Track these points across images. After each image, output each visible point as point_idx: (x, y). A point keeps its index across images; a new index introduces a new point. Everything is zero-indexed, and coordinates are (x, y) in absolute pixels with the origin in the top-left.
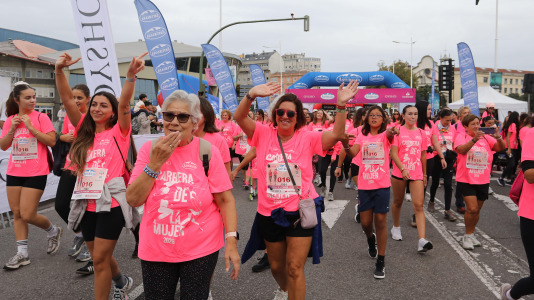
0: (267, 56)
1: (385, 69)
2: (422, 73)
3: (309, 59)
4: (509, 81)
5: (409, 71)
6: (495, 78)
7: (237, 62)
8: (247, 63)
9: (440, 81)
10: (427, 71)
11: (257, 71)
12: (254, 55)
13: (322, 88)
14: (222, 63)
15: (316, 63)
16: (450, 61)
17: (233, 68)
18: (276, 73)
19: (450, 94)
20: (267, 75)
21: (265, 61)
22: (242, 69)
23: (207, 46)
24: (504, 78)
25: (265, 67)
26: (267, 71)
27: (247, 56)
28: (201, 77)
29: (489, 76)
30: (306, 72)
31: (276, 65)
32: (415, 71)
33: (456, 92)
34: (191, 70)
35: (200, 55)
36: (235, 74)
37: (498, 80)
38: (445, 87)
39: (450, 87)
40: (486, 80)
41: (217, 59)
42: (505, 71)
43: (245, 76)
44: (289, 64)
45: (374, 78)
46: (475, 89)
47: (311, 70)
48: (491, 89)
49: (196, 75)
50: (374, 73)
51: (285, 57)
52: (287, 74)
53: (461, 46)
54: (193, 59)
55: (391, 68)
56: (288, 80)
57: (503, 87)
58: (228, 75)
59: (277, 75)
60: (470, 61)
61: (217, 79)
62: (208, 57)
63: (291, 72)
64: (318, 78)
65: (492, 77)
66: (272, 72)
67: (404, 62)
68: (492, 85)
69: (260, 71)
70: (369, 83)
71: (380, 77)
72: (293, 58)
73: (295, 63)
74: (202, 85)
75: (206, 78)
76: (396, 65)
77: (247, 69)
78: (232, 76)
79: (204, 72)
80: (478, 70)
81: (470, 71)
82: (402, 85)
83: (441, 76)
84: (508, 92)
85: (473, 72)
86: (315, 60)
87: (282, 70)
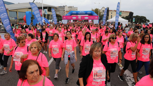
0: (64, 7)
1: (93, 10)
2: (102, 11)
5: (98, 11)
10: (103, 11)
12: (61, 6)
18: (66, 11)
20: (64, 12)
26: (64, 10)
27: (59, 7)
31: (66, 9)
32: (100, 11)
43: (59, 12)
44: (70, 9)
45: (88, 13)
51: (69, 7)
70: (87, 14)
72: (71, 7)
77: (59, 10)
80: (115, 11)
82: (96, 14)
86: (76, 8)
87: (68, 10)
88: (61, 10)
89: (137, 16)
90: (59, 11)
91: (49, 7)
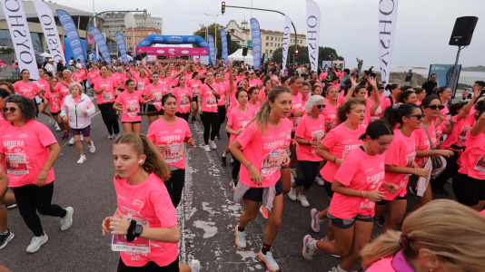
0: (122, 14)
8: (107, 20)
12: (113, 14)
20: (124, 29)
22: (104, 24)
25: (121, 23)
26: (123, 26)
27: (108, 14)
31: (130, 22)
43: (107, 30)
44: (140, 21)
47: (156, 26)
51: (136, 16)
52: (137, 30)
56: (140, 33)
59: (130, 29)
63: (140, 28)
66: (127, 27)
72: (142, 17)
73: (143, 21)
77: (108, 24)
87: (133, 26)
88: (113, 24)
90: (108, 27)
91: (82, 17)
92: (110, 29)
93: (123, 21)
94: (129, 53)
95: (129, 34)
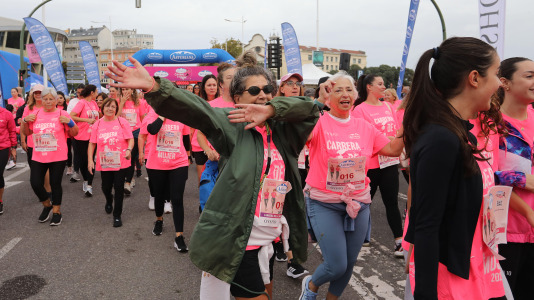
0: (95, 31)
1: (218, 47)
3: (141, 36)
4: (330, 59)
5: (240, 49)
6: (317, 56)
7: (62, 37)
8: (73, 39)
9: (270, 59)
10: (258, 49)
11: (86, 48)
12: (81, 31)
13: (155, 65)
14: (47, 39)
15: (149, 40)
16: (278, 40)
17: (60, 44)
18: (106, 50)
19: (279, 71)
20: (97, 52)
21: (94, 37)
22: (68, 45)
23: (29, 19)
24: (325, 56)
25: (94, 44)
26: (97, 47)
27: (74, 31)
28: (22, 54)
29: (312, 54)
30: (138, 49)
31: (106, 41)
33: (283, 69)
34: (7, 46)
35: (20, 29)
36: (61, 50)
37: (320, 58)
38: (273, 65)
39: (279, 65)
40: (310, 59)
41: (41, 34)
42: (326, 49)
43: (72, 53)
44: (120, 40)
45: (207, 56)
46: (300, 66)
47: (144, 46)
48: (314, 66)
49: (15, 52)
50: (207, 51)
51: (115, 33)
52: (118, 51)
53: (285, 26)
54: (10, 33)
55: (224, 45)
56: (120, 57)
57: (325, 64)
58: (54, 52)
59: (107, 52)
60: (294, 40)
61: (43, 56)
62: (32, 32)
63: (122, 49)
64: (151, 56)
65: (316, 55)
66: (102, 48)
67: (236, 39)
68: (315, 63)
69: (90, 48)
70: (202, 61)
71: (213, 55)
72: (124, 34)
73: (126, 40)
74: (24, 62)
75: (28, 55)
76: (229, 43)
77: (75, 45)
78: (58, 53)
79: (25, 48)
80: (304, 49)
81: (294, 50)
83: (270, 54)
84: (330, 69)
85: (296, 51)
86: (146, 36)
87: (112, 47)
89: (382, 66)
90: (74, 48)
92: (77, 52)
93: (96, 40)
94: (104, 86)
95: (104, 58)
